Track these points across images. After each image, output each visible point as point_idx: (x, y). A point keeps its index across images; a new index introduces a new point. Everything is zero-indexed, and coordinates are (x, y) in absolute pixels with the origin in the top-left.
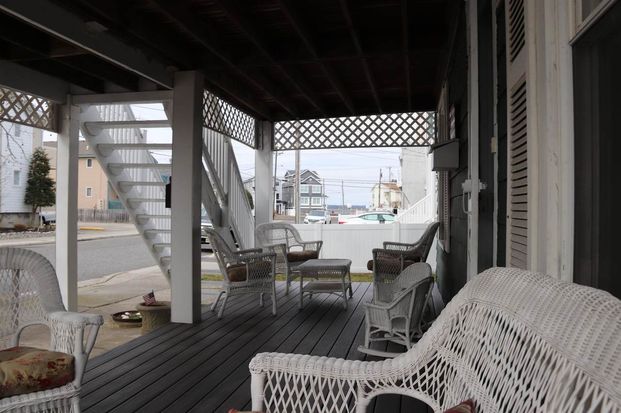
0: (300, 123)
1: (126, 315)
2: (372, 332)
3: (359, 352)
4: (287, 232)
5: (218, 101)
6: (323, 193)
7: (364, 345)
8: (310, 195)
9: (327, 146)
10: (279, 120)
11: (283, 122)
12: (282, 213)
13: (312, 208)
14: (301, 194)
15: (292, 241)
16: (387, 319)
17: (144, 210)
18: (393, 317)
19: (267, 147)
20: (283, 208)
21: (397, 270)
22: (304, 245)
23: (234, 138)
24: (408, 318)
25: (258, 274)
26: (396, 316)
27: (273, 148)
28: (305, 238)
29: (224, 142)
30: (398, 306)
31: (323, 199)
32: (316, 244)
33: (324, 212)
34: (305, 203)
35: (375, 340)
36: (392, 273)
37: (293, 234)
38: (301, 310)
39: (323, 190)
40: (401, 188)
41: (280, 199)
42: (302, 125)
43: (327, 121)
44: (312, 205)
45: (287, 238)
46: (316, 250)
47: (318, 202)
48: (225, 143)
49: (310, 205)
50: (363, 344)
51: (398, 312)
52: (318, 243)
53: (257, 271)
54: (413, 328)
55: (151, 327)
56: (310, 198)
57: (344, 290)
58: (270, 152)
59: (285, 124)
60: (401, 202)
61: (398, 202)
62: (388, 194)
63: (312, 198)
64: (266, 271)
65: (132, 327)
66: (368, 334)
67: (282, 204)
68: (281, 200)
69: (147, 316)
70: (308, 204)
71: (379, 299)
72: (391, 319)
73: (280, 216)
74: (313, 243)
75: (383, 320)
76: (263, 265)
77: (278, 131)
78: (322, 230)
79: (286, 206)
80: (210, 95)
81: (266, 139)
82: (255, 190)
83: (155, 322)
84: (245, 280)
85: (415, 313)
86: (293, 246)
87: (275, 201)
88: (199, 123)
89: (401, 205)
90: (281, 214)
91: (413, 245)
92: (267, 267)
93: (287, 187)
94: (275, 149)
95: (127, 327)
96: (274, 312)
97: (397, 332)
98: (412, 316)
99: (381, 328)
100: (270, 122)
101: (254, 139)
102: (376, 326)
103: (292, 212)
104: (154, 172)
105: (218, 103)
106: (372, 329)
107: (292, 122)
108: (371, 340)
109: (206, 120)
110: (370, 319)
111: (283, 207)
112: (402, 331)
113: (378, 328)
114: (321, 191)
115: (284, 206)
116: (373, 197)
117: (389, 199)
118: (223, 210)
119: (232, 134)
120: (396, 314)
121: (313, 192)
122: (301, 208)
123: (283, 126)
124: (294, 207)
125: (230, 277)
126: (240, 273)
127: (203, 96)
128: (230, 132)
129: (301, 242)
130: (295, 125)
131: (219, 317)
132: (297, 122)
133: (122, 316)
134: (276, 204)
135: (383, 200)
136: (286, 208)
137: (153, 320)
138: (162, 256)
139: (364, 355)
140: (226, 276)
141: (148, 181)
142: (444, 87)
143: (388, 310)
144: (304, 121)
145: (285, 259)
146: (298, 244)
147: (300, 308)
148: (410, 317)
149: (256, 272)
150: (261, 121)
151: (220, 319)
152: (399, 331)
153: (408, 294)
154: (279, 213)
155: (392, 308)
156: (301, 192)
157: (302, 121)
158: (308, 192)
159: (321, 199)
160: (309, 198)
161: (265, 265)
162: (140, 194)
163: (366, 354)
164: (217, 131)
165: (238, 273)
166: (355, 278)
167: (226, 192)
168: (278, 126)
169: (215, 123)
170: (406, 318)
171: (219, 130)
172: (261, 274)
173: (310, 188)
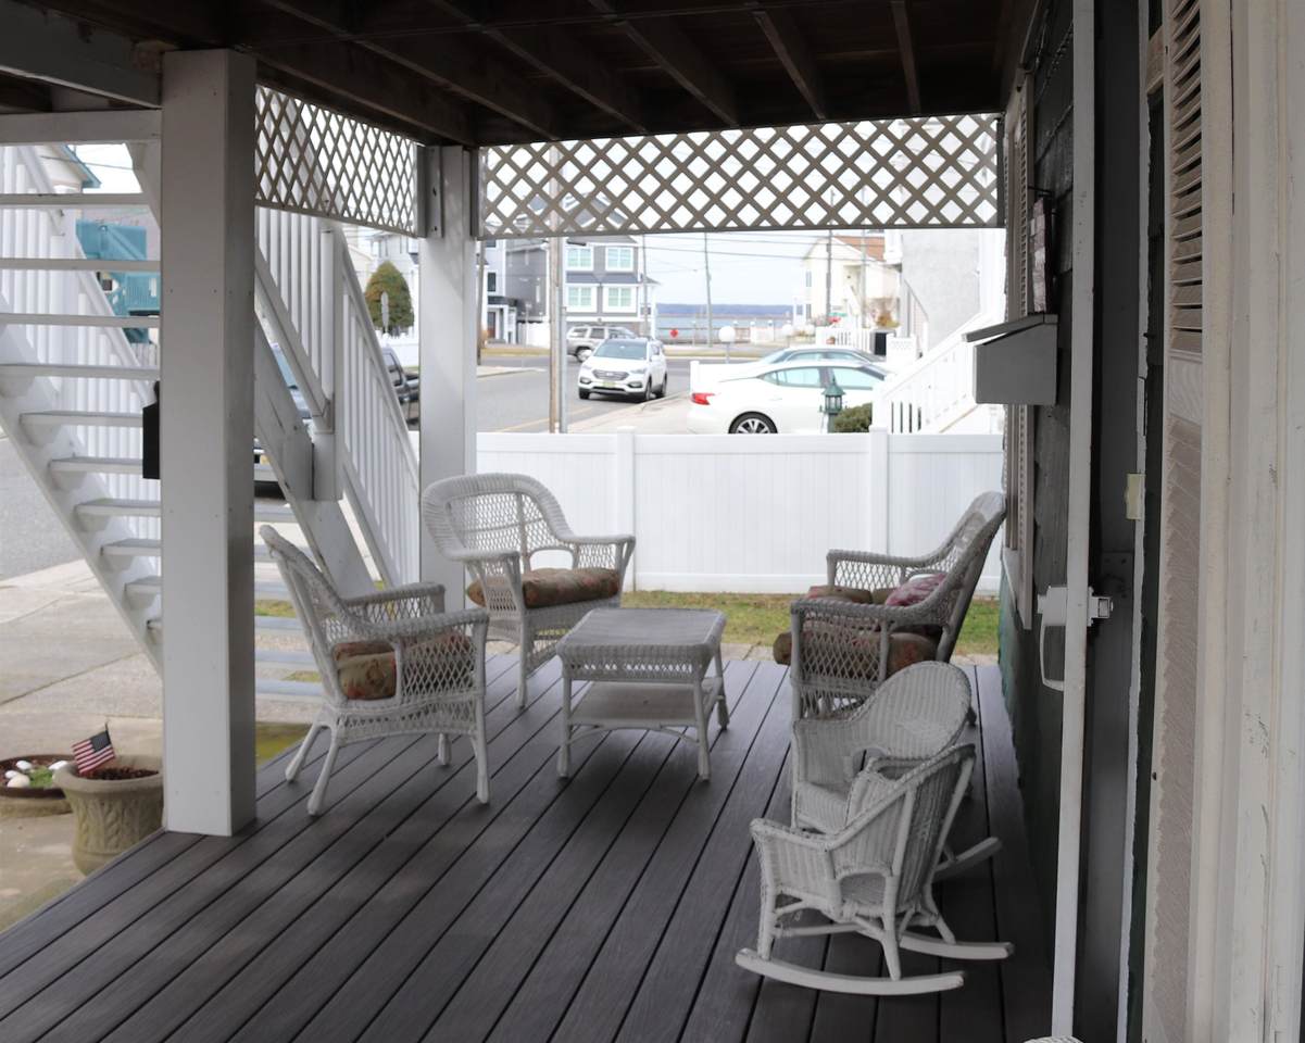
0: (562, 149)
1: (20, 771)
2: (780, 911)
3: (739, 967)
4: (521, 505)
5: (299, 110)
6: (640, 270)
7: (755, 949)
8: (600, 277)
9: (650, 224)
10: (496, 142)
11: (506, 149)
12: (506, 337)
13: (604, 319)
14: (569, 274)
15: (538, 533)
16: (827, 878)
17: (71, 444)
18: (845, 873)
19: (458, 227)
20: (510, 323)
21: (867, 665)
22: (577, 546)
23: (352, 220)
24: (892, 874)
25: (433, 678)
26: (855, 871)
27: (474, 231)
28: (579, 528)
29: (319, 234)
30: (861, 840)
31: (642, 290)
32: (614, 547)
33: (645, 345)
34: (580, 302)
35: (789, 933)
36: (851, 674)
37: (541, 509)
38: (566, 782)
39: (640, 260)
40: (899, 267)
41: (501, 289)
42: (569, 156)
43: (650, 144)
44: (606, 308)
45: (522, 525)
46: (613, 567)
47: (625, 301)
48: (323, 235)
49: (599, 312)
50: (754, 946)
51: (859, 858)
52: (620, 544)
53: (429, 670)
54: (908, 901)
55: (102, 843)
56: (600, 289)
57: (700, 723)
58: (468, 244)
59: (512, 152)
60: (898, 300)
61: (890, 300)
62: (857, 270)
63: (606, 287)
64: (455, 667)
65: (40, 812)
66: (768, 915)
67: (506, 308)
68: (504, 294)
69: (90, 806)
70: (593, 309)
71: (806, 775)
72: (840, 877)
73: (500, 346)
74: (606, 542)
75: (814, 878)
76: (447, 650)
77: (492, 176)
78: (635, 454)
79: (519, 314)
80: (274, 98)
81: (455, 205)
82: (416, 262)
83: (115, 826)
84: (390, 694)
85: (915, 857)
86: (541, 549)
87: (485, 300)
88: (242, 199)
89: (898, 308)
90: (501, 341)
91: (920, 565)
92: (459, 656)
93: (523, 252)
94: (481, 235)
95: (26, 812)
96: (482, 795)
97: (857, 915)
98: (903, 868)
99: (809, 901)
100: (465, 148)
101: (416, 207)
102: (794, 893)
103: (538, 335)
104: (89, 299)
105: (299, 118)
106: (781, 900)
107: (537, 146)
108: (779, 933)
109: (264, 184)
110: (775, 870)
111: (510, 316)
112: (873, 912)
113: (799, 900)
114: (636, 264)
115: (514, 315)
116: (809, 283)
117: (859, 291)
118: (317, 446)
119: (346, 207)
120: (855, 863)
121: (608, 269)
122: (570, 319)
123: (506, 159)
124: (546, 318)
125: (346, 689)
126: (374, 676)
127: (255, 108)
128: (339, 202)
129: (565, 536)
130: (546, 157)
131: (311, 812)
132: (553, 148)
133: (9, 774)
134: (486, 307)
135: (842, 291)
136: (518, 322)
137: (109, 820)
138: (127, 582)
139: (756, 980)
140: (333, 684)
141: (81, 362)
142: (1019, 89)
143: (831, 853)
144: (576, 142)
145: (517, 601)
146: (558, 543)
147: (562, 775)
148: (897, 869)
149: (425, 671)
150: (437, 148)
151: (316, 818)
152: (864, 911)
153: (892, 805)
154: (497, 336)
155: (842, 846)
156: (566, 268)
157: (569, 145)
158: (590, 268)
159: (634, 291)
160: (594, 287)
161: (454, 648)
162: (57, 395)
163: (762, 977)
164: (298, 209)
165: (368, 675)
166: (741, 615)
167: (327, 390)
168: (491, 157)
169: (289, 187)
170: (885, 874)
171: (305, 206)
172: (440, 677)
173: (600, 253)
